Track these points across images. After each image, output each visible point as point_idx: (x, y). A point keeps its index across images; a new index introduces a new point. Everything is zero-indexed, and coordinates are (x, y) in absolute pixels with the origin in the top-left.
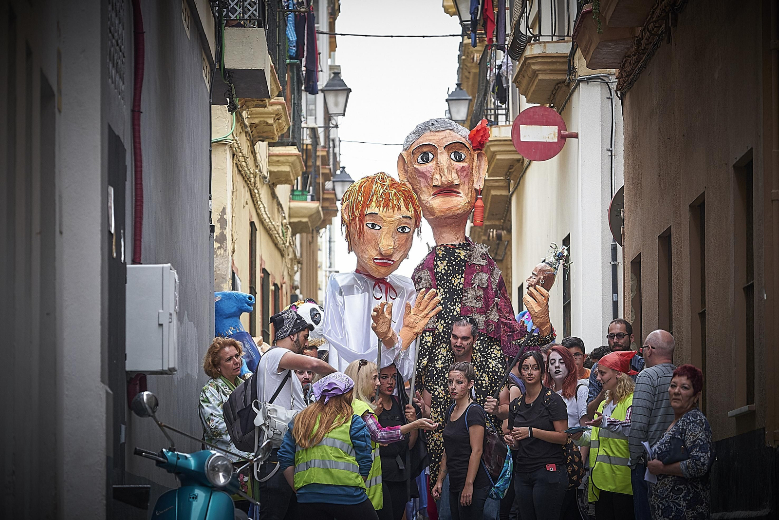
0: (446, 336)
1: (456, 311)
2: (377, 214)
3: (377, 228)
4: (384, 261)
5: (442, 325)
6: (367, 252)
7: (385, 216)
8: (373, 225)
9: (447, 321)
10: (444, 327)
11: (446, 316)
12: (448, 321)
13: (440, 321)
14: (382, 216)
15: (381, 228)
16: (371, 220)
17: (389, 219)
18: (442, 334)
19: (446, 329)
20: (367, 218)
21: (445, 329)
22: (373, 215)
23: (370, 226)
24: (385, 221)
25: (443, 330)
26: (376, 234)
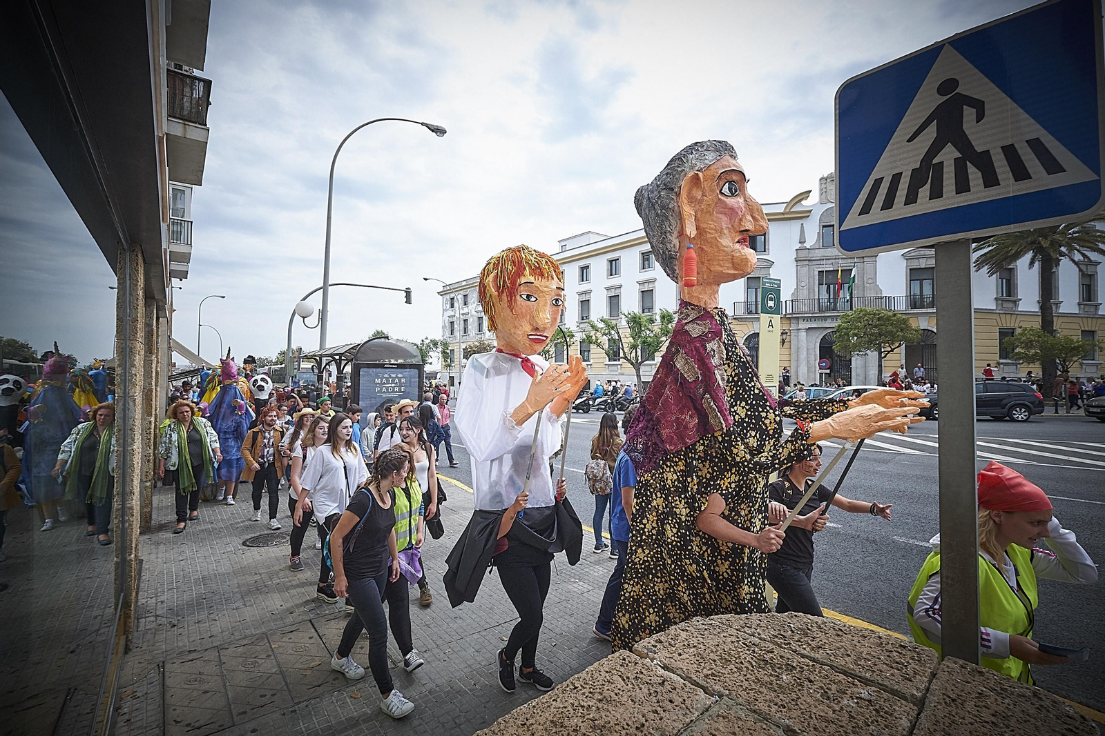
0: (753, 421)
1: (757, 388)
3: (533, 299)
4: (538, 337)
5: (743, 408)
6: (521, 328)
7: (541, 286)
8: (528, 296)
9: (749, 402)
10: (747, 410)
11: (746, 396)
12: (752, 402)
13: (738, 403)
14: (539, 286)
15: (537, 299)
16: (526, 291)
17: (545, 289)
18: (747, 420)
19: (751, 412)
20: (522, 288)
21: (749, 413)
22: (529, 284)
23: (524, 297)
24: (542, 292)
25: (746, 414)
26: (532, 307)
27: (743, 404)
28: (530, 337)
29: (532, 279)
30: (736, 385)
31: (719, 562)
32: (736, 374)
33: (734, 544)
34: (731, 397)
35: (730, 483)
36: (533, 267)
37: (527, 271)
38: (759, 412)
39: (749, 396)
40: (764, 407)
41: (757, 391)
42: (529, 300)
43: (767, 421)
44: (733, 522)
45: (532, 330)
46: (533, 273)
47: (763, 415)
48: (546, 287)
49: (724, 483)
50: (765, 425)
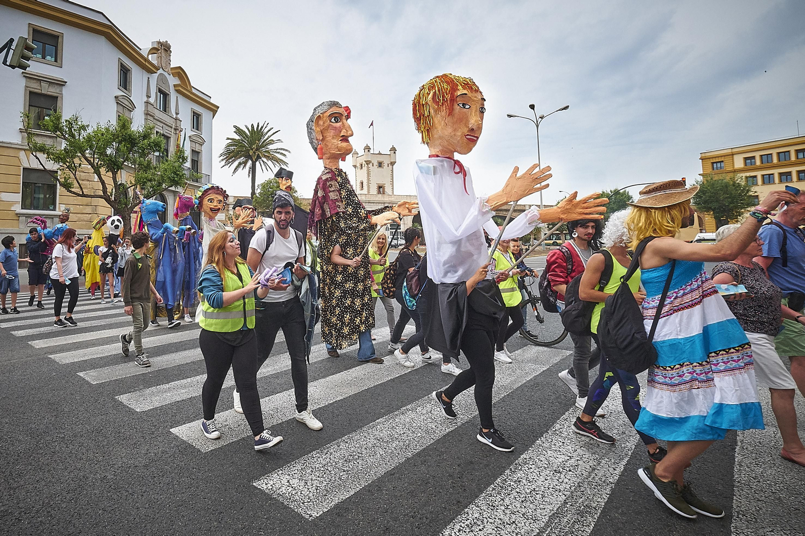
2: (467, 94)
7: (472, 96)
8: (464, 105)
15: (470, 107)
16: (461, 101)
23: (461, 105)
24: (473, 101)
26: (467, 113)
27: (351, 207)
28: (468, 137)
29: (465, 92)
30: (347, 199)
31: (338, 276)
32: (346, 195)
33: (344, 266)
34: (345, 204)
35: (343, 240)
36: (463, 84)
37: (460, 87)
38: (358, 210)
39: (353, 204)
40: (360, 208)
41: (356, 201)
42: (465, 108)
43: (361, 214)
44: (345, 257)
45: (468, 131)
46: (464, 88)
47: (359, 211)
48: (475, 97)
49: (340, 240)
50: (360, 215)
